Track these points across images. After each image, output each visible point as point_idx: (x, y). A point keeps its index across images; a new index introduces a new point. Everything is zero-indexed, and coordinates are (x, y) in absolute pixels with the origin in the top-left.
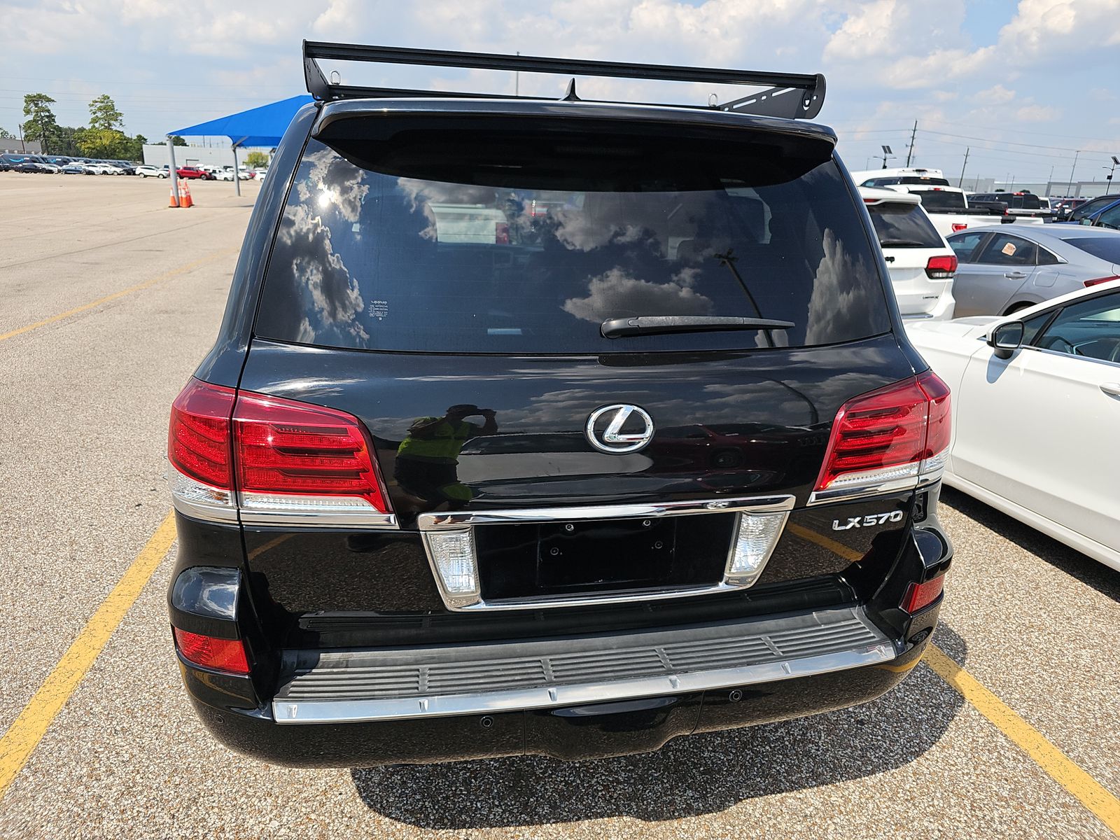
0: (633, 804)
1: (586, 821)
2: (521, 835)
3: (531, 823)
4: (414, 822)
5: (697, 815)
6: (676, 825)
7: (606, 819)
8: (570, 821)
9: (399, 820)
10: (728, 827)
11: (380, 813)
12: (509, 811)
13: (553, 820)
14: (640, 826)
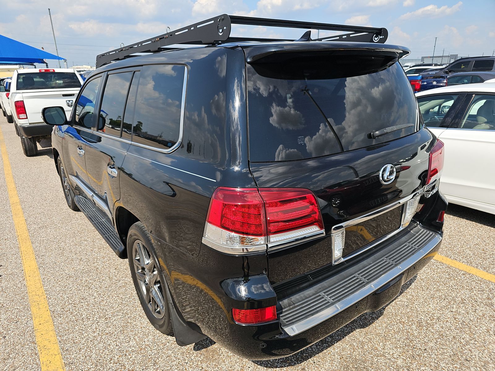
0: (354, 324)
1: (346, 337)
2: (330, 352)
3: (329, 346)
4: (289, 365)
5: (377, 319)
6: (374, 325)
7: (352, 333)
8: (341, 339)
9: (282, 367)
10: (390, 319)
11: (272, 368)
12: (318, 345)
13: (335, 342)
14: (364, 331)
